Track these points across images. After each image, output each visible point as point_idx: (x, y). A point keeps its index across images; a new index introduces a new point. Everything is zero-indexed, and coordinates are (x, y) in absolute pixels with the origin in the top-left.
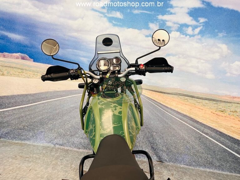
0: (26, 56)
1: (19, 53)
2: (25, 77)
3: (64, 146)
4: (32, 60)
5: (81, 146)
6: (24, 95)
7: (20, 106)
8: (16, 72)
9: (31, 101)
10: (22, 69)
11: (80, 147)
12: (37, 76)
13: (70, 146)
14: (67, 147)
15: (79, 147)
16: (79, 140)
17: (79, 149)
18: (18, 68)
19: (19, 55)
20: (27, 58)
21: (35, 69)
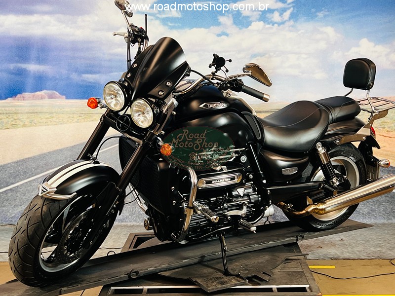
0: (54, 93)
1: (45, 91)
2: (56, 124)
3: (126, 221)
4: (64, 97)
6: (57, 150)
7: (53, 168)
8: (42, 119)
9: (68, 158)
10: (52, 113)
12: (73, 119)
13: (135, 221)
14: (131, 223)
18: (45, 112)
19: (44, 94)
20: (57, 96)
21: (69, 109)
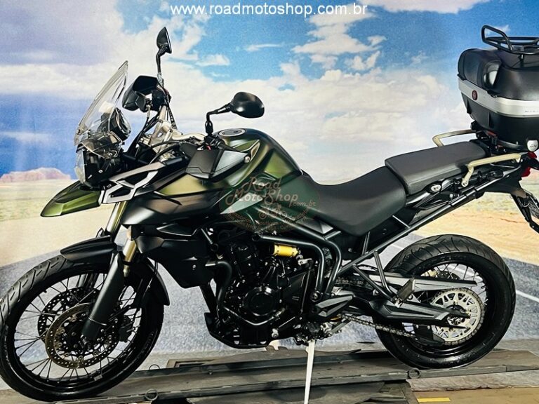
0: (55, 171)
1: (42, 168)
4: (69, 176)
5: (192, 341)
11: (191, 344)
15: (187, 345)
16: (186, 328)
17: (190, 348)
19: (40, 173)
20: (58, 175)
